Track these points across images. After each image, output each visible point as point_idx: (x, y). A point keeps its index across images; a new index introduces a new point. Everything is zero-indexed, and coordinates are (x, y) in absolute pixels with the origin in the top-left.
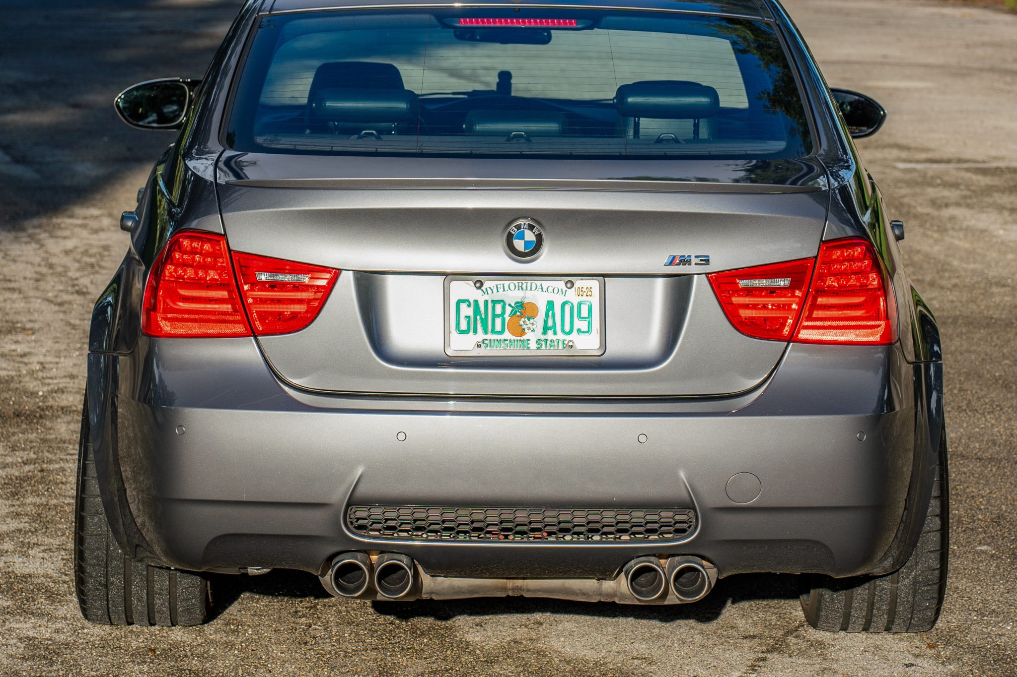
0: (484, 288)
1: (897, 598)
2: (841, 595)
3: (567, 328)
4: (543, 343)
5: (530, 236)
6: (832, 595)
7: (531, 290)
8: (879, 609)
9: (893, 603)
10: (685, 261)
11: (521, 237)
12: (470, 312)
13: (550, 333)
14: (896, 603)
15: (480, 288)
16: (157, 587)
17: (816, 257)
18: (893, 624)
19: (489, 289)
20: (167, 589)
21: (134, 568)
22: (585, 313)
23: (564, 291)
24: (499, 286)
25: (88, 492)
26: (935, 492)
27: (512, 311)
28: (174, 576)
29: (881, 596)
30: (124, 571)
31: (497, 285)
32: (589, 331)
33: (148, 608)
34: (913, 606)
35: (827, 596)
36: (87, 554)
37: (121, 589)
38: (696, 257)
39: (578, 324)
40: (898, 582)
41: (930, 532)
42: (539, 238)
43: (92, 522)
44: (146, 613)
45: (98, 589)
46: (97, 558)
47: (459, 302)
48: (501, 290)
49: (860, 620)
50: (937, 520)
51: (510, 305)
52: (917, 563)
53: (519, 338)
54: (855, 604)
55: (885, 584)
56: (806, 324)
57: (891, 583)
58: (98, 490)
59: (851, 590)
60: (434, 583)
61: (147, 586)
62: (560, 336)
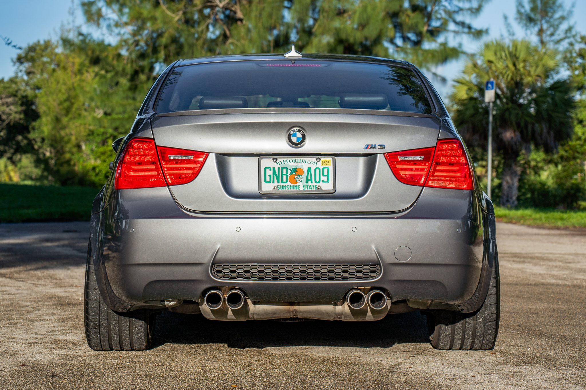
0: (277, 162)
1: (476, 328)
2: (449, 327)
3: (317, 180)
4: (306, 187)
5: (299, 135)
6: (446, 327)
7: (300, 162)
8: (467, 334)
9: (474, 331)
10: (373, 147)
11: (295, 135)
12: (271, 173)
13: (309, 182)
14: (476, 331)
15: (276, 162)
16: (123, 326)
17: (435, 147)
18: (474, 344)
19: (280, 162)
20: (128, 328)
21: (113, 317)
22: (326, 173)
23: (316, 163)
24: (285, 161)
25: (90, 279)
26: (493, 275)
27: (291, 172)
28: (131, 321)
29: (468, 328)
30: (108, 318)
31: (284, 161)
32: (328, 181)
33: (119, 338)
34: (484, 333)
35: (443, 328)
36: (90, 310)
37: (106, 328)
38: (379, 145)
39: (323, 178)
40: (476, 320)
41: (491, 295)
42: (304, 136)
43: (92, 294)
44: (118, 341)
45: (95, 328)
46: (95, 312)
47: (266, 168)
48: (286, 163)
49: (459, 341)
50: (495, 289)
51: (290, 170)
52: (485, 310)
53: (294, 185)
54: (456, 332)
55: (470, 321)
56: (431, 178)
57: (474, 321)
58: (95, 278)
59: (454, 325)
60: (255, 308)
61: (119, 326)
62: (314, 184)
